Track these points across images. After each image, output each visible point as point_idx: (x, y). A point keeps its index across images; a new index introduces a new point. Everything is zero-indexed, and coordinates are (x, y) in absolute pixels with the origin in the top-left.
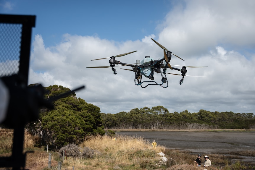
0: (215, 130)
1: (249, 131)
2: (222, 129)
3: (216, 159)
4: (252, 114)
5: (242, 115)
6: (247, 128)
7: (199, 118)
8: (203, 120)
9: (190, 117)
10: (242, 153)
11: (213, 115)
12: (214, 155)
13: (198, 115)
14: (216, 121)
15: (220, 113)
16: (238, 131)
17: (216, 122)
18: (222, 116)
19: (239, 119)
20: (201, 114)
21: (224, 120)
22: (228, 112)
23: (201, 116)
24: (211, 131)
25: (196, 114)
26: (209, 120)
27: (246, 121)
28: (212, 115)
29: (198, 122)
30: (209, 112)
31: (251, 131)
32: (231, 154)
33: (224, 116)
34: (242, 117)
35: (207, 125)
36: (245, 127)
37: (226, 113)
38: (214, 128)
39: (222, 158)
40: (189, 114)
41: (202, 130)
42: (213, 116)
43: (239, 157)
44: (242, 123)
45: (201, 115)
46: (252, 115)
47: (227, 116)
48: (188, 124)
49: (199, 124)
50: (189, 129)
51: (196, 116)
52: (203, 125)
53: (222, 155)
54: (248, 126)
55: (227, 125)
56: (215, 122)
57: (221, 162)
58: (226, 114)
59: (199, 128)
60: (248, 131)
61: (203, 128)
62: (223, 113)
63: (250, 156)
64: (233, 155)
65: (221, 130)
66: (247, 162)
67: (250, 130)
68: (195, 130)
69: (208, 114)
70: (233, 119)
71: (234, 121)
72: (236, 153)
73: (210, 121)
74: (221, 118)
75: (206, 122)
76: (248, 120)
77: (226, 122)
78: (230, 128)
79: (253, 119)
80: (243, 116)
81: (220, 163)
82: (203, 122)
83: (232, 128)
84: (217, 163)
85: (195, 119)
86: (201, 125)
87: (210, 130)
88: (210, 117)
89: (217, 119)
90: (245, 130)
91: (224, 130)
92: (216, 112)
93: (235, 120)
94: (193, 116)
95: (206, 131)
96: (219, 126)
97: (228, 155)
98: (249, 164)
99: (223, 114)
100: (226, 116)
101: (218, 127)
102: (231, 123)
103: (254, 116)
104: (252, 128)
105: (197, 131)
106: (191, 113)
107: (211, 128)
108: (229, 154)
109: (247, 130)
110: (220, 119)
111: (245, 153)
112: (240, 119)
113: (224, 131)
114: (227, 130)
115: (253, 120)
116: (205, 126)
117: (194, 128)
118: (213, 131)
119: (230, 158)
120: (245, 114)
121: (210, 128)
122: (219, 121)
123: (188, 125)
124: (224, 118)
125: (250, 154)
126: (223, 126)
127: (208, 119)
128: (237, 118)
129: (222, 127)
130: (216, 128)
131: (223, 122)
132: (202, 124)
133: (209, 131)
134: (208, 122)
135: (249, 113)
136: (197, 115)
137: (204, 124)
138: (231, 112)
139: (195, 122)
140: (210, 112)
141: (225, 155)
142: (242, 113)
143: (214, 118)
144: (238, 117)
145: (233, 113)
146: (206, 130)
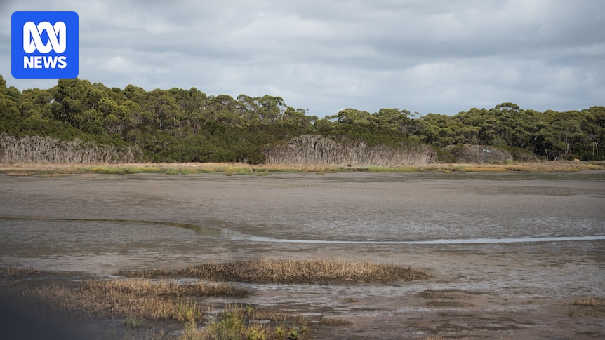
0: (127, 166)
1: (264, 170)
2: (155, 161)
3: (141, 300)
4: (278, 100)
5: (236, 103)
6: (255, 157)
7: (55, 114)
8: (75, 123)
9: (16, 109)
10: (243, 269)
11: (118, 104)
12: (130, 283)
13: (53, 101)
14: (131, 128)
15: (149, 94)
16: (218, 171)
17: (132, 132)
18: (157, 108)
19: (224, 119)
20: (64, 94)
21: (165, 125)
22: (181, 92)
23: (67, 107)
24: (108, 172)
25: (41, 97)
26: (98, 125)
27: (251, 129)
28: (113, 103)
29: (53, 131)
30: (100, 86)
31: (270, 171)
32: (199, 276)
33: (165, 106)
34: (236, 113)
35: (91, 147)
36: (246, 156)
37: (173, 92)
38: (120, 159)
39: (164, 296)
40: (9, 93)
41: (68, 166)
42: (116, 106)
43: (233, 289)
44: (237, 140)
45: (67, 99)
46: (278, 106)
47: (178, 107)
48: (8, 138)
49: (56, 141)
50: (11, 163)
51: (43, 103)
52: (75, 143)
53: (164, 283)
54: (257, 151)
55: (176, 147)
56: (125, 133)
57: (165, 315)
58: (172, 100)
59: (58, 157)
60: (260, 171)
61: (71, 160)
62: (161, 93)
63: (272, 281)
64: (210, 278)
65: (150, 166)
66: (267, 309)
67: (267, 166)
68: (38, 166)
69: (98, 97)
70: (201, 120)
71: (204, 128)
72: (218, 269)
73: (103, 126)
74: (151, 114)
75: (85, 130)
76: (261, 127)
77: (171, 132)
78: (187, 157)
79: (281, 122)
80: (243, 108)
81: (161, 319)
82: (74, 130)
83: (195, 160)
84: (149, 319)
85: (37, 115)
86: (63, 143)
87: (105, 166)
88: (107, 111)
89: (134, 121)
90: (247, 166)
91: (165, 165)
92: (130, 89)
93: (209, 124)
94: (28, 103)
95: (87, 171)
96: (141, 151)
97: (190, 280)
98: (272, 315)
99: (160, 98)
100: (173, 108)
101: (136, 153)
102: (193, 135)
103: (285, 109)
104: (277, 157)
105: (49, 172)
106: (21, 90)
107: (108, 158)
108: (193, 277)
109: (256, 167)
110: (146, 121)
111: (255, 270)
112: (229, 121)
113: (165, 171)
114: (175, 166)
115: (280, 126)
116: (83, 148)
117: (33, 158)
118: (117, 173)
119: (199, 294)
120: (249, 100)
121: (101, 158)
122: (144, 130)
123: (4, 145)
124: (162, 116)
125: (272, 272)
126: (158, 150)
127: (98, 120)
128: (217, 115)
129: (154, 152)
130: (129, 157)
131: (159, 131)
132: (68, 138)
133: (98, 172)
134: (96, 132)
135: (267, 98)
136: (45, 98)
137: (77, 141)
138: (194, 90)
139: (38, 129)
140: (107, 89)
141: (177, 282)
142: (241, 96)
143: (123, 116)
144: (222, 114)
145: (204, 96)
146: (88, 167)
